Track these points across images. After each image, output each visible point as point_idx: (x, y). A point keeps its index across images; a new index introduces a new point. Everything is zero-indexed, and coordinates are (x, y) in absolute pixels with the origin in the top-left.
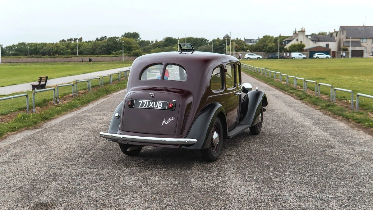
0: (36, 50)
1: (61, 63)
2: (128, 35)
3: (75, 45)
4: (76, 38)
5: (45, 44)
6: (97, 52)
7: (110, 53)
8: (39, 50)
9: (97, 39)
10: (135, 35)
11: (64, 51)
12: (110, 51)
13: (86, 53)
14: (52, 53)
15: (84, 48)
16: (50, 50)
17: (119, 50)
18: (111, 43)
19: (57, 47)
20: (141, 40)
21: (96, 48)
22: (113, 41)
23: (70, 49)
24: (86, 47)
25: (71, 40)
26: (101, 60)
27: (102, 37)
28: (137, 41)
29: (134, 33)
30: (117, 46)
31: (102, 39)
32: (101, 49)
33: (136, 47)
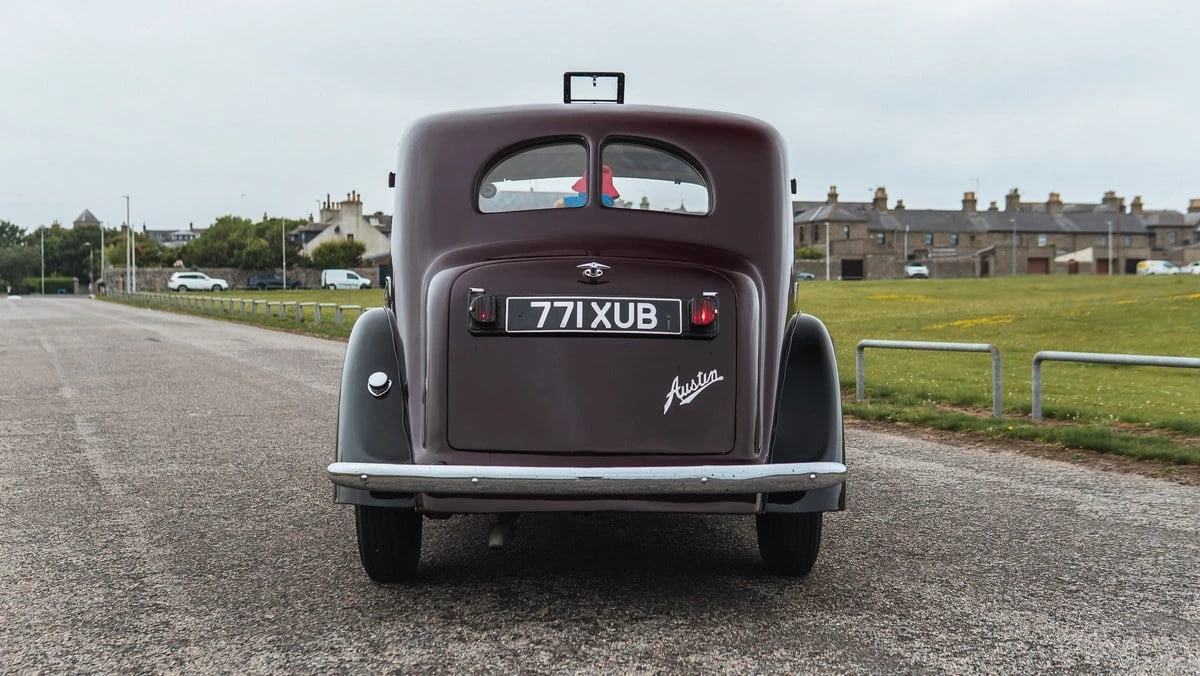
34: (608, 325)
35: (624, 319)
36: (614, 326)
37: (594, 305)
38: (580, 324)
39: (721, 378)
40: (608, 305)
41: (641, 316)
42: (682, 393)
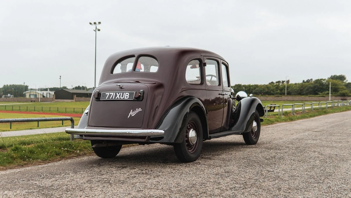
0: (250, 91)
1: (272, 101)
2: (334, 78)
3: (283, 87)
4: (283, 80)
5: (256, 86)
6: (304, 93)
7: (317, 94)
8: (252, 90)
9: (304, 81)
10: (342, 78)
11: (273, 91)
12: (317, 92)
13: (294, 93)
14: (262, 94)
15: (292, 89)
16: (261, 91)
17: (325, 91)
18: (318, 85)
19: (268, 88)
20: (347, 82)
21: (303, 89)
22: (319, 83)
23: (279, 90)
24: (293, 88)
25: (279, 82)
26: (308, 99)
27: (309, 80)
28: (343, 83)
29: (340, 76)
30: (324, 87)
31: (308, 81)
32: (308, 90)
33: (343, 88)
34: (119, 98)
35: (122, 97)
36: (120, 98)
37: (117, 93)
38: (113, 98)
39: (141, 110)
40: (120, 93)
41: (126, 96)
42: (132, 113)
